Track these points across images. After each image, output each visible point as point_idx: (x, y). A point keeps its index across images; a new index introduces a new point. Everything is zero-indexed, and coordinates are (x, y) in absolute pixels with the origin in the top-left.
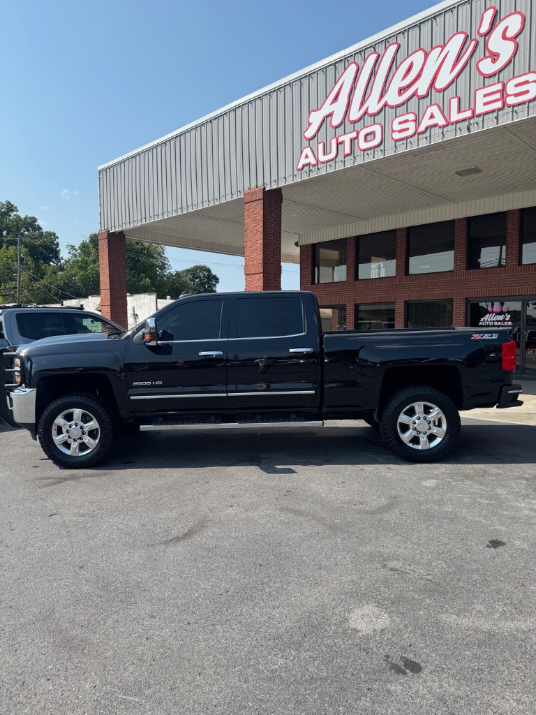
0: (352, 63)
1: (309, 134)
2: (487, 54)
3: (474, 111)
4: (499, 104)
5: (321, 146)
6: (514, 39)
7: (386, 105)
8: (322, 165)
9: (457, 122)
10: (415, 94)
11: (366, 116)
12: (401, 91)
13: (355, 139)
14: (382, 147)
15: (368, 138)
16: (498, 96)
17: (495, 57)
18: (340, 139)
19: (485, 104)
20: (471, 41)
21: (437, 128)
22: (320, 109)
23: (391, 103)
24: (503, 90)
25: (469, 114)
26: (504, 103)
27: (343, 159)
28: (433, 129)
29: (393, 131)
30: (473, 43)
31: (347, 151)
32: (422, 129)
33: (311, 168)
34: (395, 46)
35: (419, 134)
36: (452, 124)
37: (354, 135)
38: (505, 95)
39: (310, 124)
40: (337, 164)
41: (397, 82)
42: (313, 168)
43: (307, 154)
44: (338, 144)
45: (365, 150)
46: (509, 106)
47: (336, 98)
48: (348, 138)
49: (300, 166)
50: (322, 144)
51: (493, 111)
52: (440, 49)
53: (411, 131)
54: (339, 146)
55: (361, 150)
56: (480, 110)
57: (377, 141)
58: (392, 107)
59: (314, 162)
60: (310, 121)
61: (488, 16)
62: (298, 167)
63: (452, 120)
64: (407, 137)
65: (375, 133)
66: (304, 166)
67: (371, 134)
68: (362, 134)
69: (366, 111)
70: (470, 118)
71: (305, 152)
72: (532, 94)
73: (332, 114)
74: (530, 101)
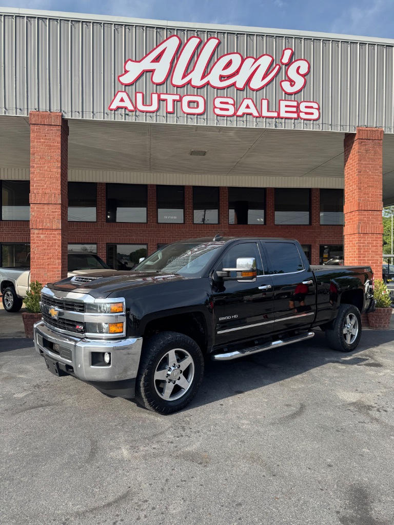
0: (174, 36)
1: (127, 79)
2: (287, 79)
3: (279, 114)
4: (295, 115)
5: (139, 96)
6: (303, 76)
7: (208, 83)
8: (141, 113)
9: (267, 117)
10: (234, 84)
11: (189, 86)
12: (222, 78)
13: (178, 101)
14: (205, 116)
15: (191, 104)
16: (294, 109)
17: (292, 83)
18: (163, 97)
19: (286, 112)
20: (276, 65)
21: (251, 116)
22: (139, 62)
23: (212, 84)
24: (298, 107)
25: (275, 114)
26: (298, 116)
27: (165, 115)
28: (248, 116)
29: (215, 107)
30: (278, 67)
31: (170, 109)
32: (240, 113)
33: (127, 112)
34: (216, 41)
35: (237, 116)
36: (263, 117)
37: (177, 98)
38: (299, 111)
39: (126, 72)
40: (158, 117)
41: (218, 70)
42: (130, 114)
43: (122, 98)
44: (159, 100)
45: (188, 114)
46: (302, 119)
47: (157, 59)
48: (170, 98)
49: (114, 106)
50: (141, 94)
51: (291, 118)
52: (254, 60)
53: (231, 112)
54: (161, 102)
55: (184, 113)
56: (283, 114)
57: (200, 110)
58: (214, 87)
59: (131, 107)
60: (127, 69)
61: (288, 53)
62: (111, 107)
63: (263, 115)
64: (228, 116)
65: (198, 103)
66: (118, 108)
67: (194, 102)
68: (185, 100)
69: (189, 82)
70: (276, 118)
71: (120, 95)
72: (316, 116)
73: (153, 71)
74: (314, 120)
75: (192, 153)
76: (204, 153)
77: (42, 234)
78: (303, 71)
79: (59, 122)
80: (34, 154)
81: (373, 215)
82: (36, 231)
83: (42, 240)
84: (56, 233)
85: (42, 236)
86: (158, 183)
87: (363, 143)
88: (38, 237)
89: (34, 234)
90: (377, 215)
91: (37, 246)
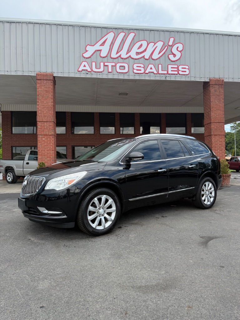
0: (112, 32)
1: (86, 55)
2: (172, 53)
3: (168, 72)
4: (176, 73)
6: (180, 51)
7: (130, 56)
8: (95, 73)
10: (144, 57)
11: (120, 58)
12: (138, 53)
14: (128, 74)
15: (121, 68)
17: (175, 55)
18: (106, 64)
19: (172, 71)
22: (93, 46)
23: (132, 56)
24: (178, 68)
25: (166, 72)
26: (178, 73)
27: (107, 74)
29: (134, 69)
31: (110, 70)
32: (147, 72)
34: (134, 34)
36: (160, 74)
37: (114, 64)
39: (87, 51)
40: (103, 75)
41: (135, 49)
42: (89, 73)
43: (85, 65)
44: (105, 65)
45: (120, 73)
46: (180, 74)
47: (103, 44)
48: (110, 65)
49: (80, 69)
50: (95, 63)
51: (175, 74)
52: (154, 44)
53: (142, 71)
54: (105, 67)
55: (118, 72)
56: (170, 72)
57: (126, 70)
58: (133, 59)
59: (89, 70)
60: (87, 49)
61: (172, 40)
62: (79, 70)
63: (159, 73)
64: (141, 74)
65: (125, 67)
66: (83, 70)
67: (123, 66)
68: (118, 65)
69: (120, 56)
70: (166, 74)
71: (84, 63)
72: (187, 73)
73: (100, 50)
74: (187, 75)
75: (120, 94)
76: (127, 94)
77: (44, 137)
78: (180, 49)
79: (52, 78)
80: (38, 95)
81: (220, 125)
82: (40, 136)
83: (44, 141)
84: (51, 137)
85: (44, 139)
86: (100, 112)
87: (213, 87)
88: (41, 139)
89: (39, 137)
90: (222, 125)
91: (41, 144)
